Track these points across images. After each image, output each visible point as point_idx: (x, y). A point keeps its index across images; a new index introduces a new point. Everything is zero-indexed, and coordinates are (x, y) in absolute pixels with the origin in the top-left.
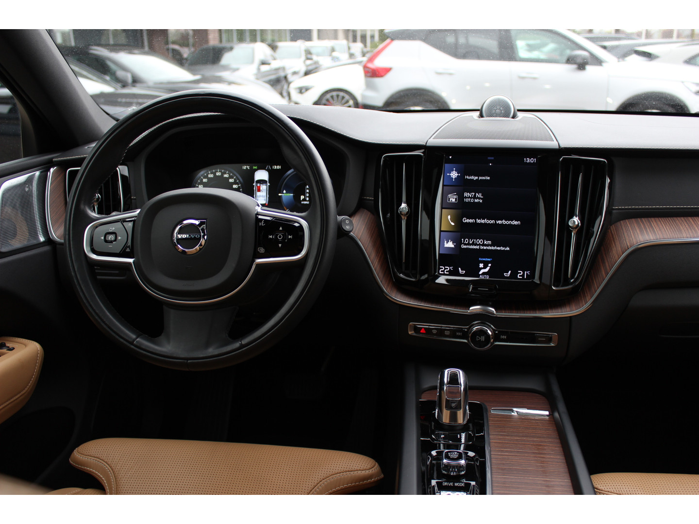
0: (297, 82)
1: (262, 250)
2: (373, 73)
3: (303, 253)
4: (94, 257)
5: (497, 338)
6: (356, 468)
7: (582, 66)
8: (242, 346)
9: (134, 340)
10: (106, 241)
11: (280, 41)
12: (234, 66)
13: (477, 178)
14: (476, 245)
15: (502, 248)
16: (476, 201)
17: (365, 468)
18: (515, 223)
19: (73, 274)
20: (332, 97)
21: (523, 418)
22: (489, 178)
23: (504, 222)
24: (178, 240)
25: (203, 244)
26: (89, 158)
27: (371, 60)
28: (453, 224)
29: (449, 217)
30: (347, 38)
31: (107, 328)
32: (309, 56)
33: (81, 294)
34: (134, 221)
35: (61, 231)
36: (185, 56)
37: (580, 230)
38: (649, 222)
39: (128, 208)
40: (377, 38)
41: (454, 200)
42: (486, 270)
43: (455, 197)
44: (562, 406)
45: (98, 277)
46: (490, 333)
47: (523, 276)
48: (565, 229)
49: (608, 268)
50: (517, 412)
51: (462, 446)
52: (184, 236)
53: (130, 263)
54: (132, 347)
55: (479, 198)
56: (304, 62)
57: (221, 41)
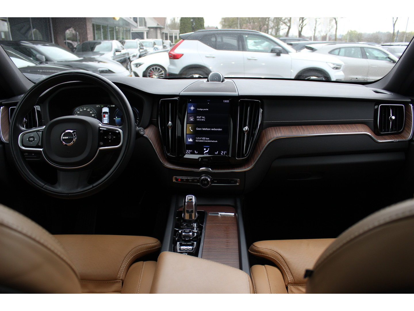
0: (135, 61)
1: (102, 143)
2: (174, 57)
3: (120, 144)
4: (24, 148)
5: (212, 181)
6: (149, 243)
7: (278, 54)
8: (93, 187)
9: (44, 186)
10: (29, 141)
11: (127, 39)
12: (101, 52)
13: (202, 109)
14: (202, 140)
15: (214, 141)
16: (202, 120)
17: (153, 242)
18: (220, 130)
19: (13, 156)
20: (153, 69)
21: (223, 217)
22: (207, 110)
23: (215, 129)
24: (63, 139)
25: (75, 141)
26: (20, 102)
27: (173, 49)
28: (192, 131)
29: (190, 128)
30: (162, 38)
31: (31, 181)
32: (141, 47)
33: (18, 165)
34: (43, 131)
35: (7, 137)
36: (75, 46)
37: (248, 132)
38: (279, 128)
39: (41, 125)
40: (178, 38)
41: (192, 120)
42: (207, 151)
43: (193, 118)
44: (239, 211)
45: (26, 159)
46: (209, 180)
47: (223, 153)
48: (242, 132)
49: (261, 149)
50: (220, 214)
51: (195, 228)
52: (66, 138)
53: (41, 151)
54: (43, 189)
55: (203, 119)
56: (139, 50)
57: (94, 39)
